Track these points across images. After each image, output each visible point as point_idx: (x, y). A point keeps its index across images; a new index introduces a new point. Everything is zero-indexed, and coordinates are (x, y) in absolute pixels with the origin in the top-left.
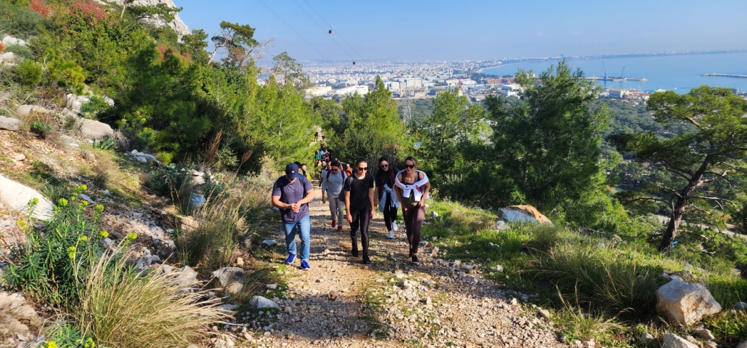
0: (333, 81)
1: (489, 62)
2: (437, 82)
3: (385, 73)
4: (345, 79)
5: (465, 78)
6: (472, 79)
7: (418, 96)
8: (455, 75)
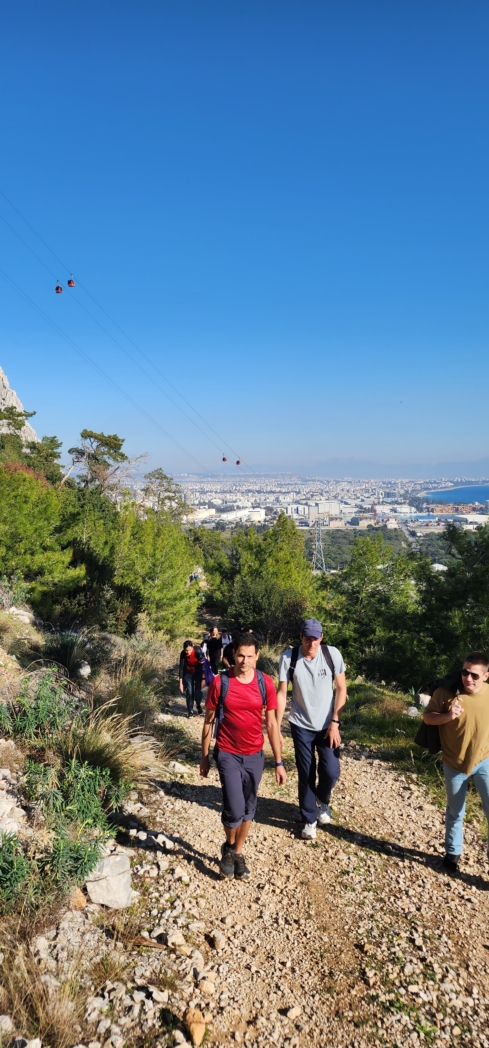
0: (218, 502)
1: (435, 482)
2: (361, 507)
3: (289, 493)
4: (234, 498)
5: (401, 504)
6: (411, 504)
7: (334, 525)
8: (386, 500)
